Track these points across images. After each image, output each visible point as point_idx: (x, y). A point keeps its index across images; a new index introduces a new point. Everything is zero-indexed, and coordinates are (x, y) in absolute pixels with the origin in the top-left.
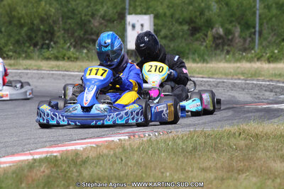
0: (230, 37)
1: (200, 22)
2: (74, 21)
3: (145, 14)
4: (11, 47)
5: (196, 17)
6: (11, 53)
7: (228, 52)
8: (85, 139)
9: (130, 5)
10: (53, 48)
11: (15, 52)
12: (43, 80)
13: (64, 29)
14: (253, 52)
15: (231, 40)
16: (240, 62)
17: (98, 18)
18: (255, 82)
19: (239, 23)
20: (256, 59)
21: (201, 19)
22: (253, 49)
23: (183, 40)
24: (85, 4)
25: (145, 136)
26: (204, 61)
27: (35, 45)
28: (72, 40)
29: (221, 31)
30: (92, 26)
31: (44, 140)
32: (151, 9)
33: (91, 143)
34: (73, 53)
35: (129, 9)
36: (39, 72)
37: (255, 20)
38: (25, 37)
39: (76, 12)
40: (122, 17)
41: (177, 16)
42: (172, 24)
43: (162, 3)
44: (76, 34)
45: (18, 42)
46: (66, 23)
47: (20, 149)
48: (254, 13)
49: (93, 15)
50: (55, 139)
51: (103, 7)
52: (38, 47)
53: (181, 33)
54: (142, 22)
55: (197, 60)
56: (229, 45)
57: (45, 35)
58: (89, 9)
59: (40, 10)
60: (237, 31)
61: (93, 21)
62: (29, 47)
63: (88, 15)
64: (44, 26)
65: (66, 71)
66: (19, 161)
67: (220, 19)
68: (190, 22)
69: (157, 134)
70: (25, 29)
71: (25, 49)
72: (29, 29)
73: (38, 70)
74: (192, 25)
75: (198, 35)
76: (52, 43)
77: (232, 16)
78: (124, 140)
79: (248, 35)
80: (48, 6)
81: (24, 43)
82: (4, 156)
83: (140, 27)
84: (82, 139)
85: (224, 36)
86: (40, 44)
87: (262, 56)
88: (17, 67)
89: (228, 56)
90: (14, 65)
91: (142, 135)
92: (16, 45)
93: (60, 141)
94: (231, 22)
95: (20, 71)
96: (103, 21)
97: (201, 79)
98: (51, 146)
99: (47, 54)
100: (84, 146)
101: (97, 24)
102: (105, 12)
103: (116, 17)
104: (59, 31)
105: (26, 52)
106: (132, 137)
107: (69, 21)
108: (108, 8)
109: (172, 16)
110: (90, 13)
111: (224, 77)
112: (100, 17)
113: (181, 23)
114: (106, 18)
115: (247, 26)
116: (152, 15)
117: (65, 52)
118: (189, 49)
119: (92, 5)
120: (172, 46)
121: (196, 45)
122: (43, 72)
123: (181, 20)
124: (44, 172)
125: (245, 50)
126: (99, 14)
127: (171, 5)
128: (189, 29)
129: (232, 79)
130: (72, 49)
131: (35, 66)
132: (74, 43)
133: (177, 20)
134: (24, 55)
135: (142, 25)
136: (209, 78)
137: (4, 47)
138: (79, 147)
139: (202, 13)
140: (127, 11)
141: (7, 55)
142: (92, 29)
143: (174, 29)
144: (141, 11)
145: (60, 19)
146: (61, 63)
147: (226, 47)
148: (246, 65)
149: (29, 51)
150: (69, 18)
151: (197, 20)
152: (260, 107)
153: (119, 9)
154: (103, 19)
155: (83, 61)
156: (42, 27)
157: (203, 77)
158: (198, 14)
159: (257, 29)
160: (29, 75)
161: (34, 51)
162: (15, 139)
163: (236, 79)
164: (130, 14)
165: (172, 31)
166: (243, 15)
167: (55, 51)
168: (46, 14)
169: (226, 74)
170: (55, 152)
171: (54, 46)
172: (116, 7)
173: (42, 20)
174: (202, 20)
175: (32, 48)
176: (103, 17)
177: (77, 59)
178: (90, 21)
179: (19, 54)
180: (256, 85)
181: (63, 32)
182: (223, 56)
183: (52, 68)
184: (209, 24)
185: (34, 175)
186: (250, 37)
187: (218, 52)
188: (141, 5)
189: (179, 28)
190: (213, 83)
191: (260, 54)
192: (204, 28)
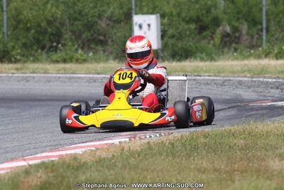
0: (237, 35)
1: (207, 20)
2: (80, 23)
3: (152, 13)
4: (19, 51)
5: (203, 15)
6: (19, 57)
7: (236, 50)
8: (86, 142)
9: (136, 5)
10: (60, 50)
11: (23, 55)
12: (50, 84)
13: (71, 31)
14: (260, 49)
15: (239, 38)
16: (247, 59)
17: (105, 19)
18: (261, 79)
19: (246, 20)
20: (263, 56)
21: (207, 17)
22: (260, 46)
23: (191, 39)
24: (91, 5)
25: (146, 137)
26: (212, 59)
27: (43, 48)
28: (80, 42)
29: (228, 29)
30: (99, 27)
31: (45, 144)
32: (157, 9)
33: (91, 146)
34: (81, 55)
35: (135, 10)
36: (46, 75)
37: (262, 17)
38: (32, 40)
39: (83, 13)
40: (128, 17)
41: (183, 15)
42: (179, 24)
43: (168, 3)
44: (84, 36)
45: (25, 45)
46: (72, 25)
47: (20, 154)
48: (261, 10)
49: (100, 17)
50: (56, 143)
51: (109, 8)
52: (46, 50)
53: (188, 33)
54: (149, 22)
55: (205, 58)
56: (236, 43)
57: (52, 37)
58: (96, 10)
59: (46, 13)
60: (244, 28)
61: (99, 22)
62: (36, 51)
63: (95, 16)
64: (51, 28)
65: (72, 73)
66: (17, 167)
67: (227, 17)
68: (198, 20)
69: (158, 135)
70: (33, 31)
71: (33, 52)
72: (36, 32)
73: (45, 73)
74: (200, 24)
75: (205, 34)
76: (60, 45)
77: (238, 13)
78: (125, 142)
79: (255, 32)
80: (54, 8)
81: (31, 46)
82: (3, 163)
83: (147, 27)
84: (83, 142)
85: (231, 34)
86: (48, 47)
87: (270, 53)
88: (24, 71)
89: (235, 54)
90: (21, 69)
91: (143, 137)
92: (24, 49)
93: (60, 145)
94: (238, 19)
95: (26, 75)
96: (110, 22)
97: (208, 78)
98: (51, 151)
99: (55, 57)
100: (83, 150)
101: (103, 25)
102: (112, 13)
103: (123, 18)
104: (67, 33)
105: (34, 55)
106: (133, 139)
107: (76, 23)
108: (114, 8)
109: (179, 15)
110: (96, 14)
111: (230, 75)
112: (107, 18)
113: (188, 22)
114: (113, 19)
115: (255, 22)
116: (158, 15)
117: (72, 54)
118: (197, 48)
119: (98, 5)
120: (180, 45)
121: (203, 43)
122: (50, 75)
123: (187, 19)
124: (41, 177)
125: (252, 47)
126: (106, 15)
127: (177, 4)
128: (196, 28)
129: (238, 77)
130: (80, 51)
131: (42, 69)
132: (81, 45)
133: (184, 20)
134: (31, 59)
135: (149, 25)
136: (216, 76)
137: (12, 50)
138: (79, 151)
139: (208, 11)
140: (133, 11)
141: (15, 59)
142: (99, 30)
143: (181, 28)
144: (148, 11)
145: (67, 21)
146: (68, 66)
147: (234, 45)
148: (253, 63)
149: (36, 54)
150: (76, 19)
151: (204, 19)
152: (264, 104)
153: (125, 9)
154: (110, 20)
155: (91, 63)
156: (49, 30)
157: (209, 76)
158: (204, 12)
159: (264, 25)
160: (36, 79)
161: (41, 54)
162: (16, 144)
163: (242, 77)
164: (136, 14)
165: (179, 31)
166: (250, 12)
167: (63, 54)
168: (52, 16)
169: (233, 72)
170: (54, 156)
171: (61, 48)
172: (122, 8)
173: (49, 23)
174: (209, 18)
175: (39, 51)
176: (110, 18)
177: (85, 61)
178: (97, 22)
179: (27, 57)
180: (262, 82)
181: (70, 34)
182: (231, 54)
183: (58, 71)
184: (216, 22)
185: (30, 181)
186: (258, 34)
187: (226, 50)
188: (147, 5)
189: (186, 27)
190: (220, 82)
191: (268, 51)
192: (210, 26)
